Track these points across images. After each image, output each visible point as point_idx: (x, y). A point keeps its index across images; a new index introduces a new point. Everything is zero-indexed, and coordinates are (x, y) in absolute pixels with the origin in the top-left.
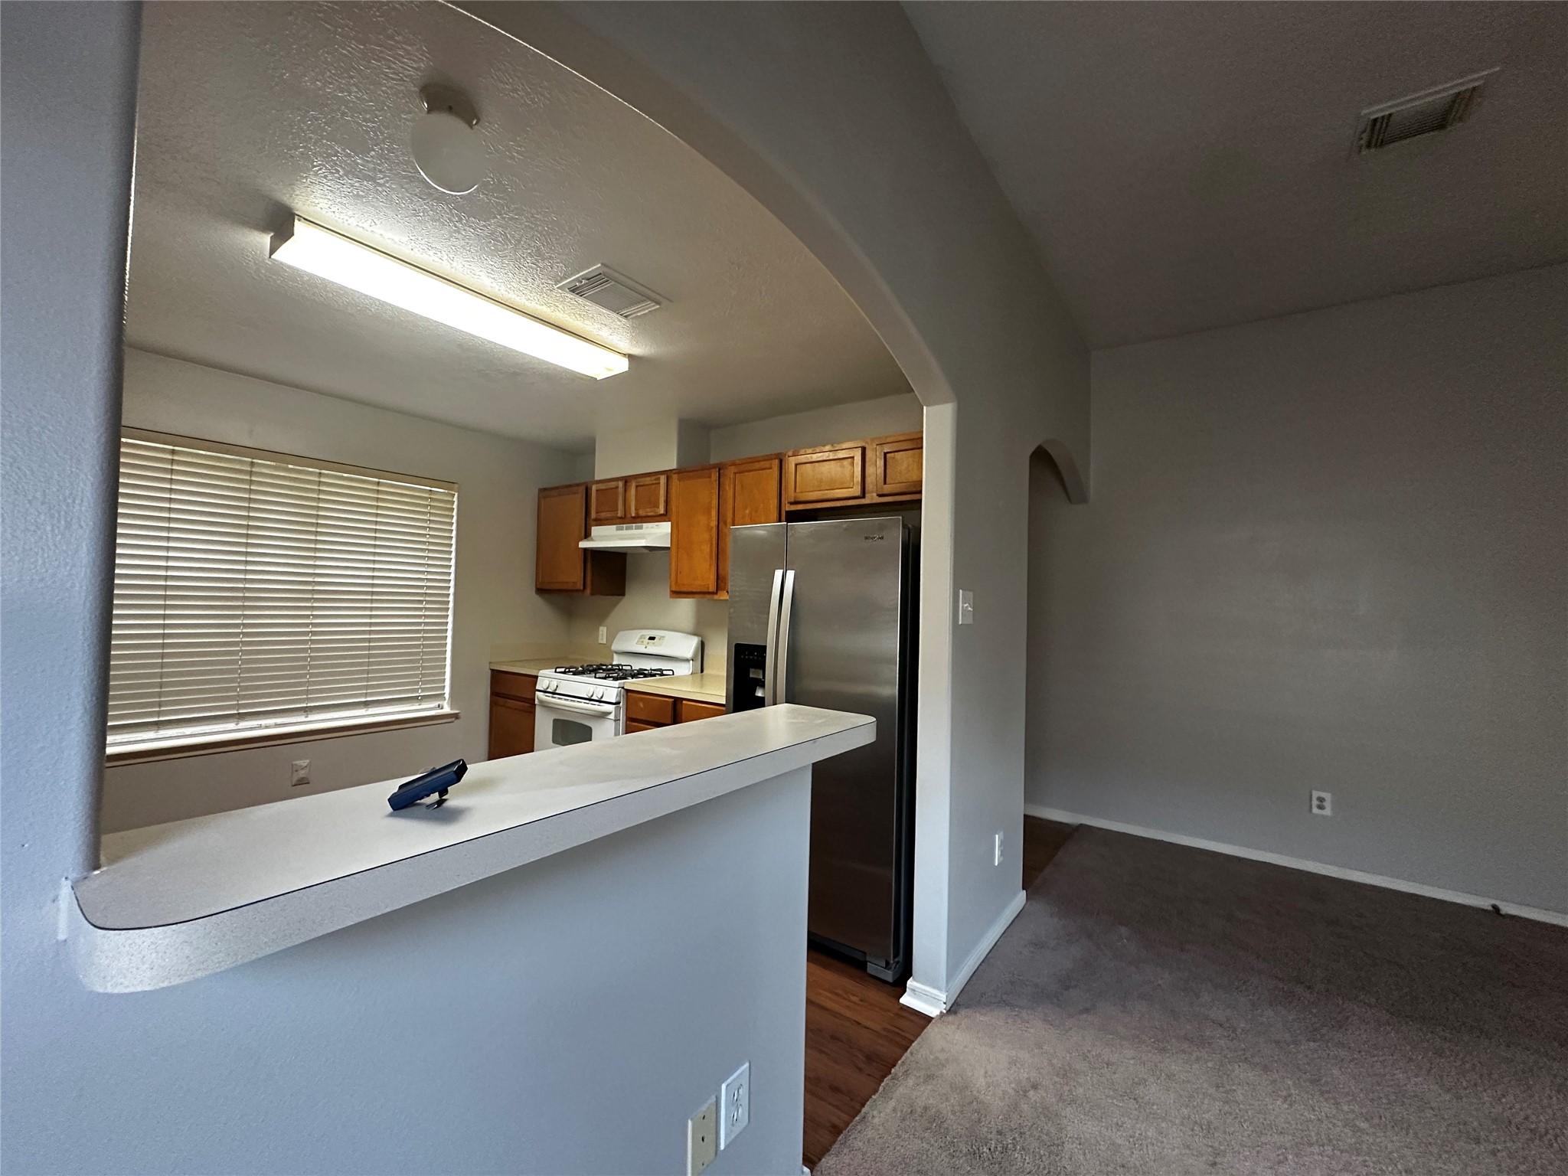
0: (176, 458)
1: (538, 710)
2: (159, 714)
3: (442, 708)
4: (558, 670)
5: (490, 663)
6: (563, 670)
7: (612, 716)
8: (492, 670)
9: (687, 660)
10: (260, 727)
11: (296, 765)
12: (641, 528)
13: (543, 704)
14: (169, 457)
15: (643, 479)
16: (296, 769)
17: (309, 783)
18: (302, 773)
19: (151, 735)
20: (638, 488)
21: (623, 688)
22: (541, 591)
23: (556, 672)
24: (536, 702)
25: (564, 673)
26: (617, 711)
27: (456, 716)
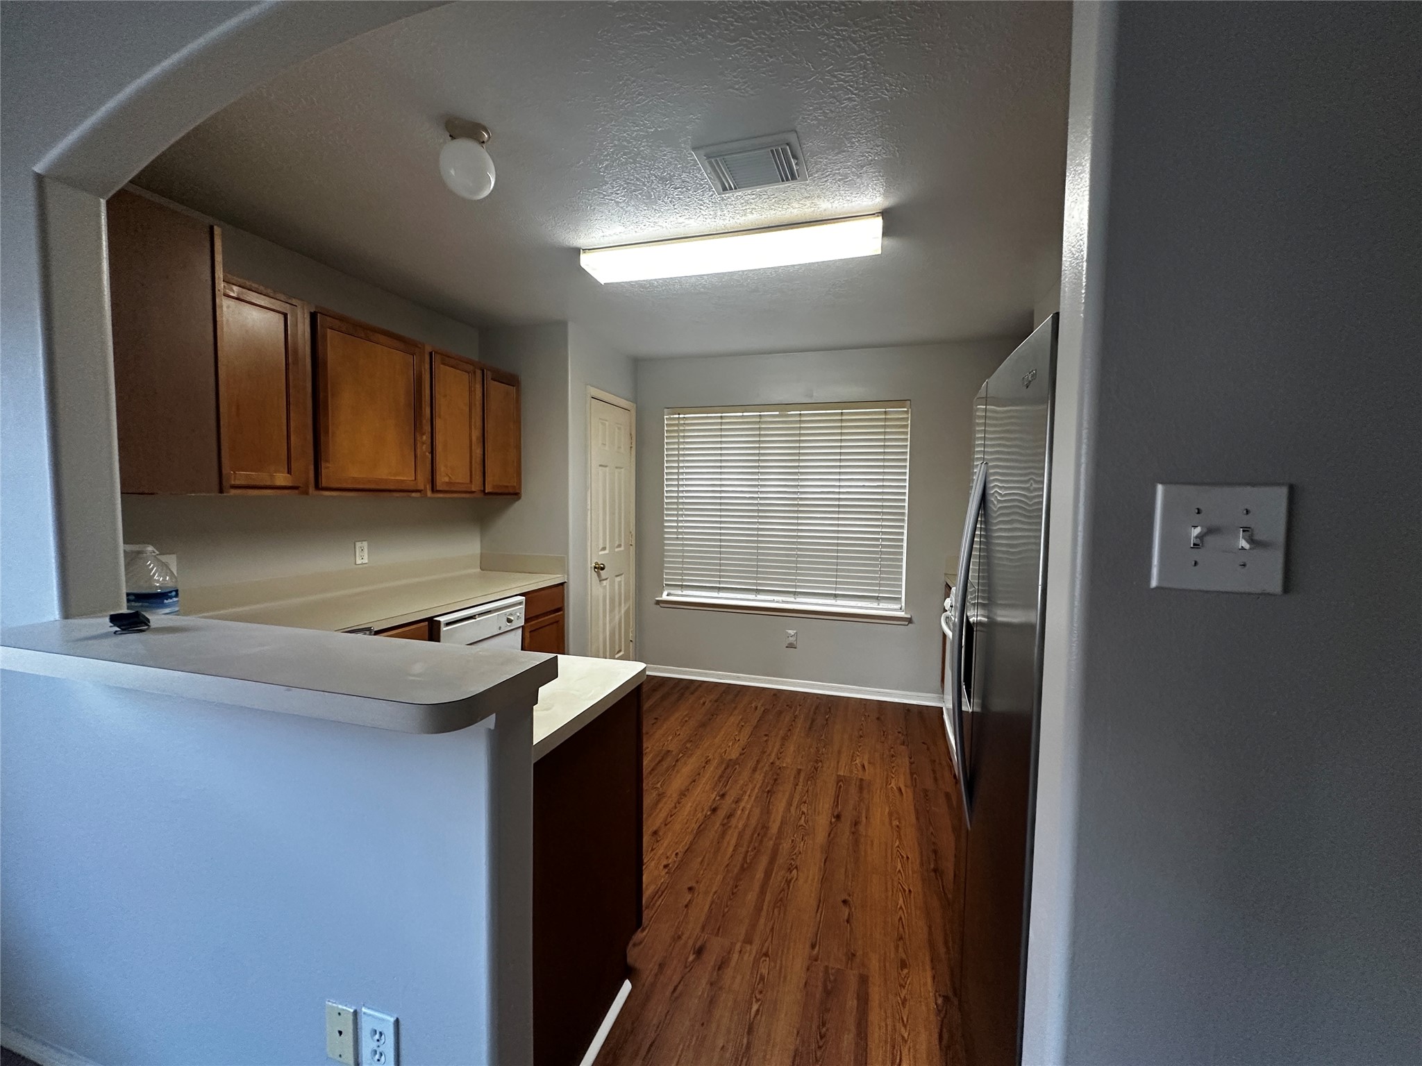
0: (724, 421)
2: (720, 582)
10: (773, 601)
14: (720, 421)
19: (715, 594)
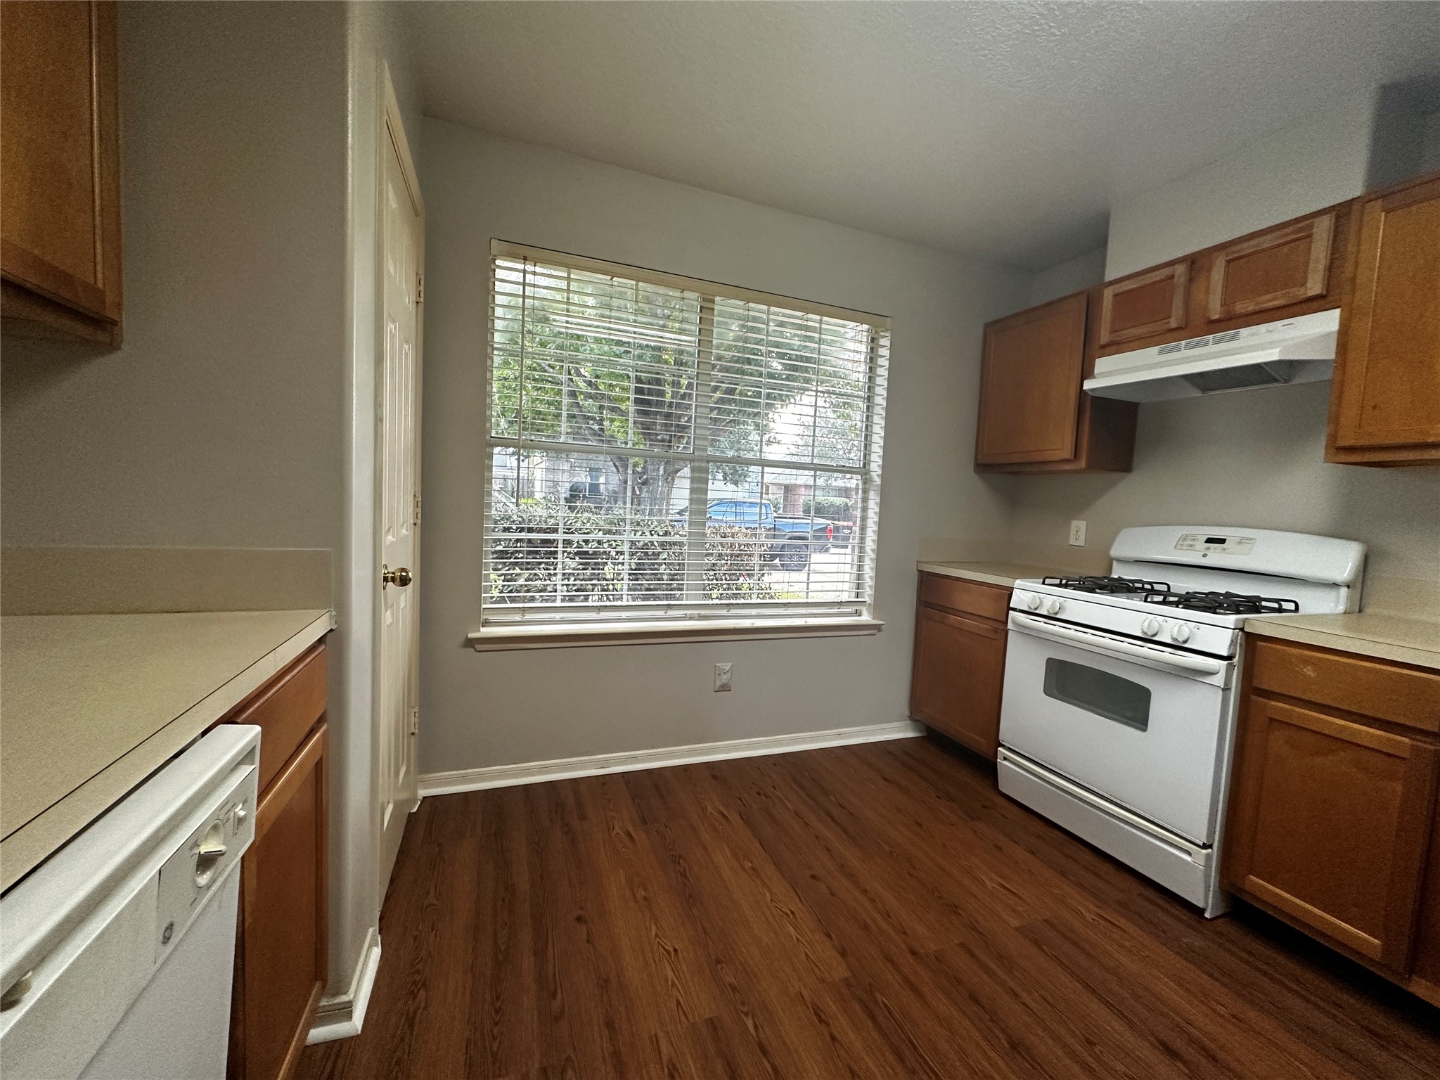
1: (1012, 637)
3: (860, 615)
4: (1047, 581)
5: (918, 562)
6: (1058, 581)
7: (1219, 680)
8: (921, 572)
9: (1335, 585)
11: (719, 667)
12: (1236, 338)
13: (1025, 632)
15: (1239, 247)
16: (718, 672)
17: (730, 691)
18: (725, 679)
20: (1231, 264)
21: (1242, 629)
22: (984, 467)
23: (1043, 583)
24: (1010, 626)
25: (1060, 585)
26: (1230, 669)
27: (878, 628)
